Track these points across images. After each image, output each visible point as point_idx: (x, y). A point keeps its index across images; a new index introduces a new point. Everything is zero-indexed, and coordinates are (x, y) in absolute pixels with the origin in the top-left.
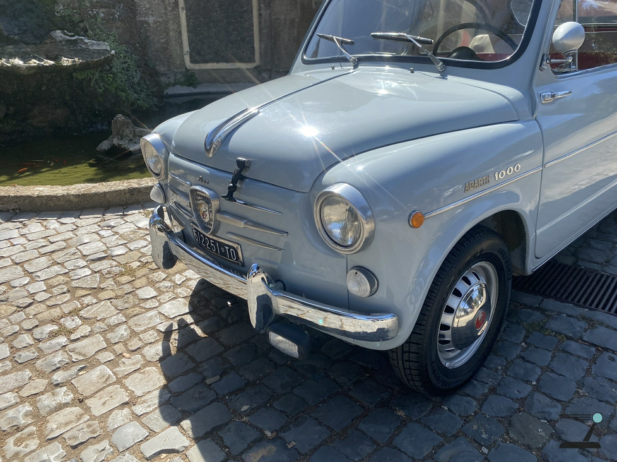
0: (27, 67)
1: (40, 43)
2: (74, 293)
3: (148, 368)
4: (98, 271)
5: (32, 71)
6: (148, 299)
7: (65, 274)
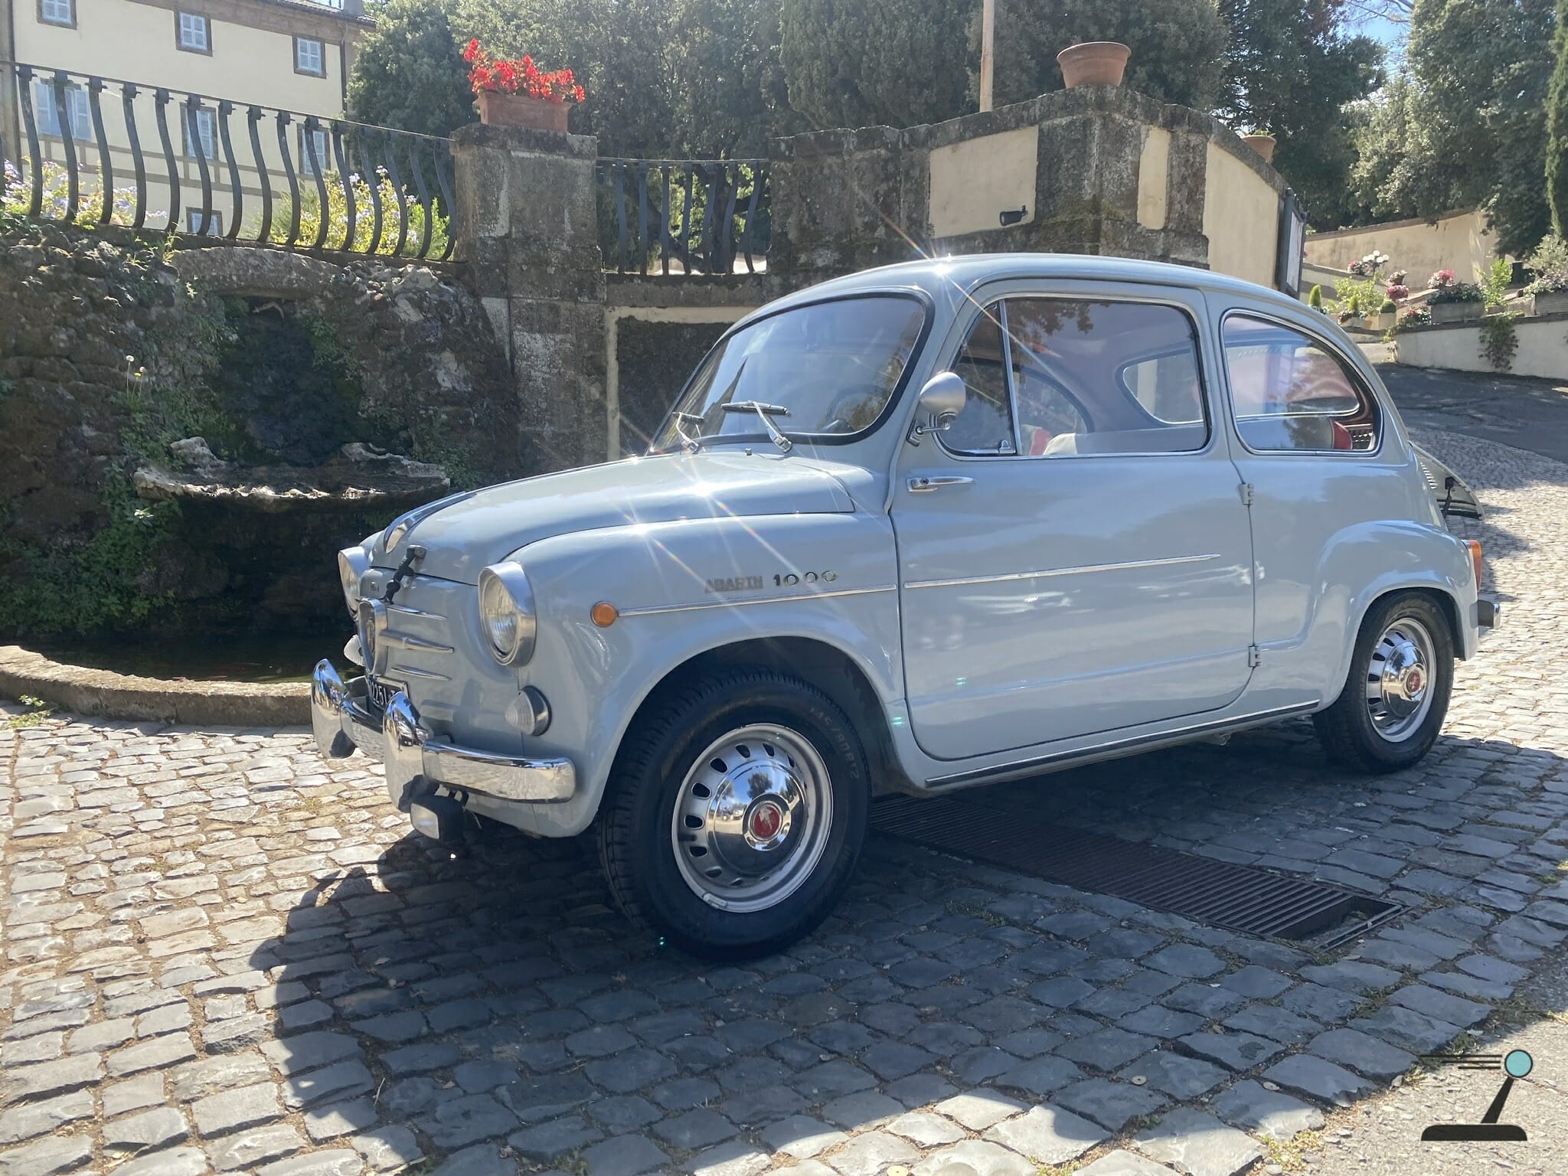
0: (275, 500)
1: (321, 464)
2: (205, 826)
3: (266, 918)
4: (260, 803)
5: (285, 507)
6: (320, 841)
7: (205, 802)
